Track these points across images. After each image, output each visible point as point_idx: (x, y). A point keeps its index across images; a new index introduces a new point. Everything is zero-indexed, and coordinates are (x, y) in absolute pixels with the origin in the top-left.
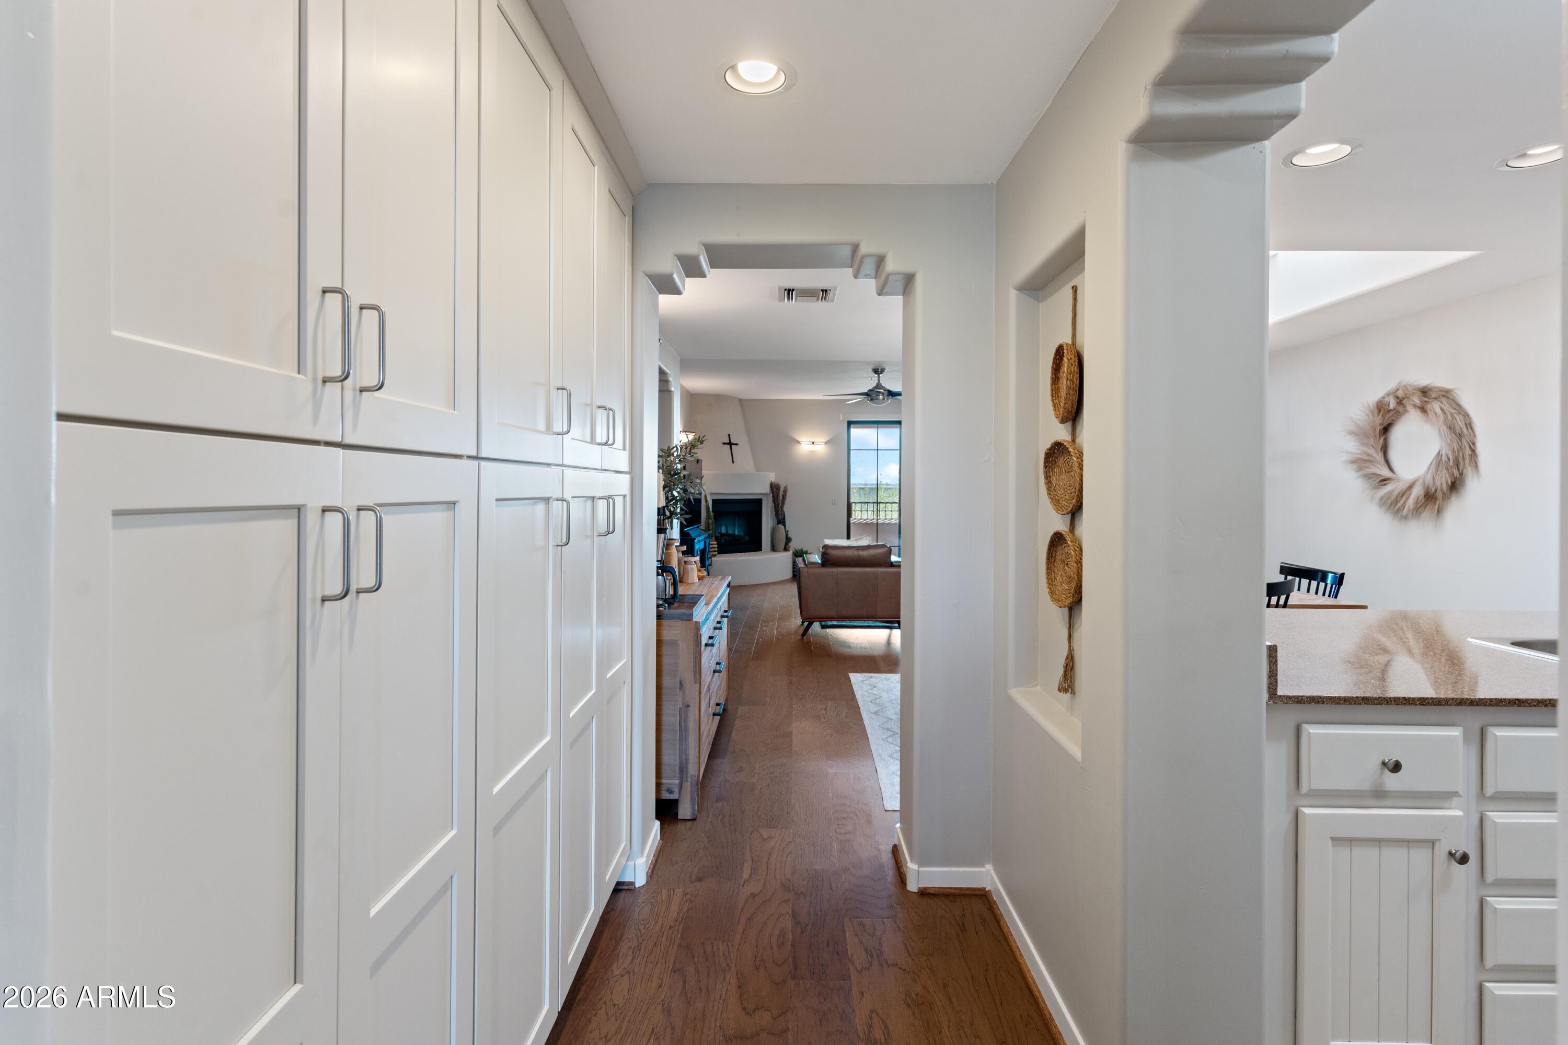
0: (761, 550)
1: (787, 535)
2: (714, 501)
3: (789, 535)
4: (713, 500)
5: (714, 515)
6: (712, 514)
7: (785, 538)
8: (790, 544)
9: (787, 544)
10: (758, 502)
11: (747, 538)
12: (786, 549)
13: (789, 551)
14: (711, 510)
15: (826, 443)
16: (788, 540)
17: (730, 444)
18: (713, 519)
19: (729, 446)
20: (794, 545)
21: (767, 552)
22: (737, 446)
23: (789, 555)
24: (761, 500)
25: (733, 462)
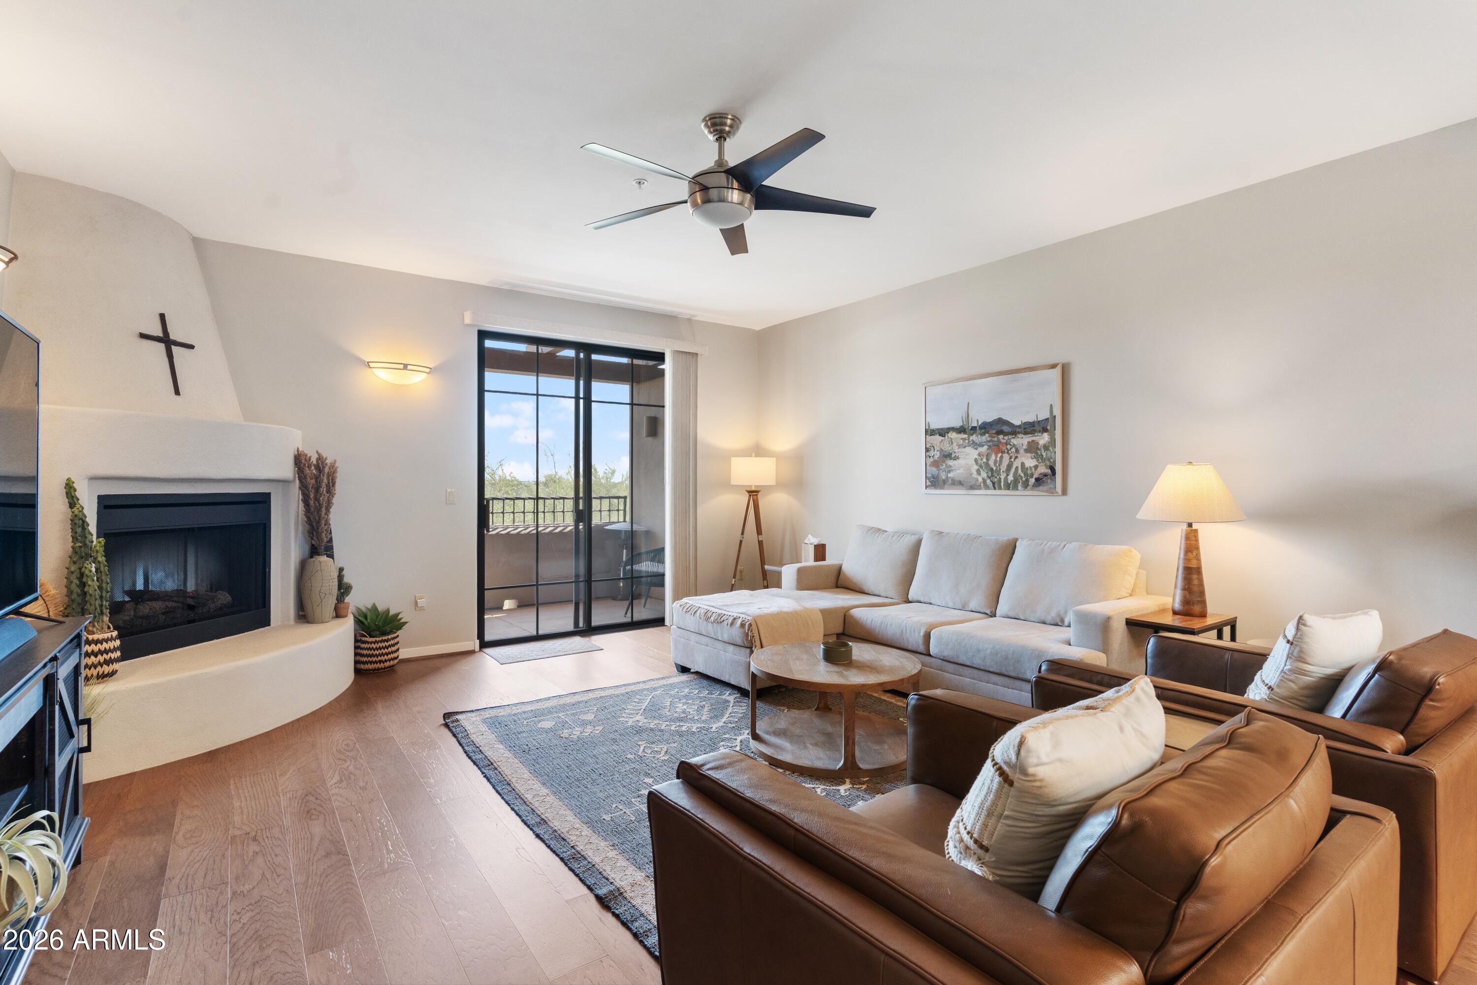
0: (268, 623)
1: (340, 577)
2: (107, 504)
3: (346, 580)
4: (100, 498)
5: (107, 548)
6: (96, 542)
7: (336, 583)
8: (347, 599)
9: (340, 599)
10: (261, 502)
11: (224, 598)
12: (339, 614)
13: (346, 616)
14: (93, 528)
15: (432, 371)
16: (344, 589)
17: (166, 341)
18: (102, 559)
19: (163, 346)
20: (356, 600)
21: (284, 627)
22: (191, 347)
23: (346, 627)
24: (269, 494)
25: (177, 392)
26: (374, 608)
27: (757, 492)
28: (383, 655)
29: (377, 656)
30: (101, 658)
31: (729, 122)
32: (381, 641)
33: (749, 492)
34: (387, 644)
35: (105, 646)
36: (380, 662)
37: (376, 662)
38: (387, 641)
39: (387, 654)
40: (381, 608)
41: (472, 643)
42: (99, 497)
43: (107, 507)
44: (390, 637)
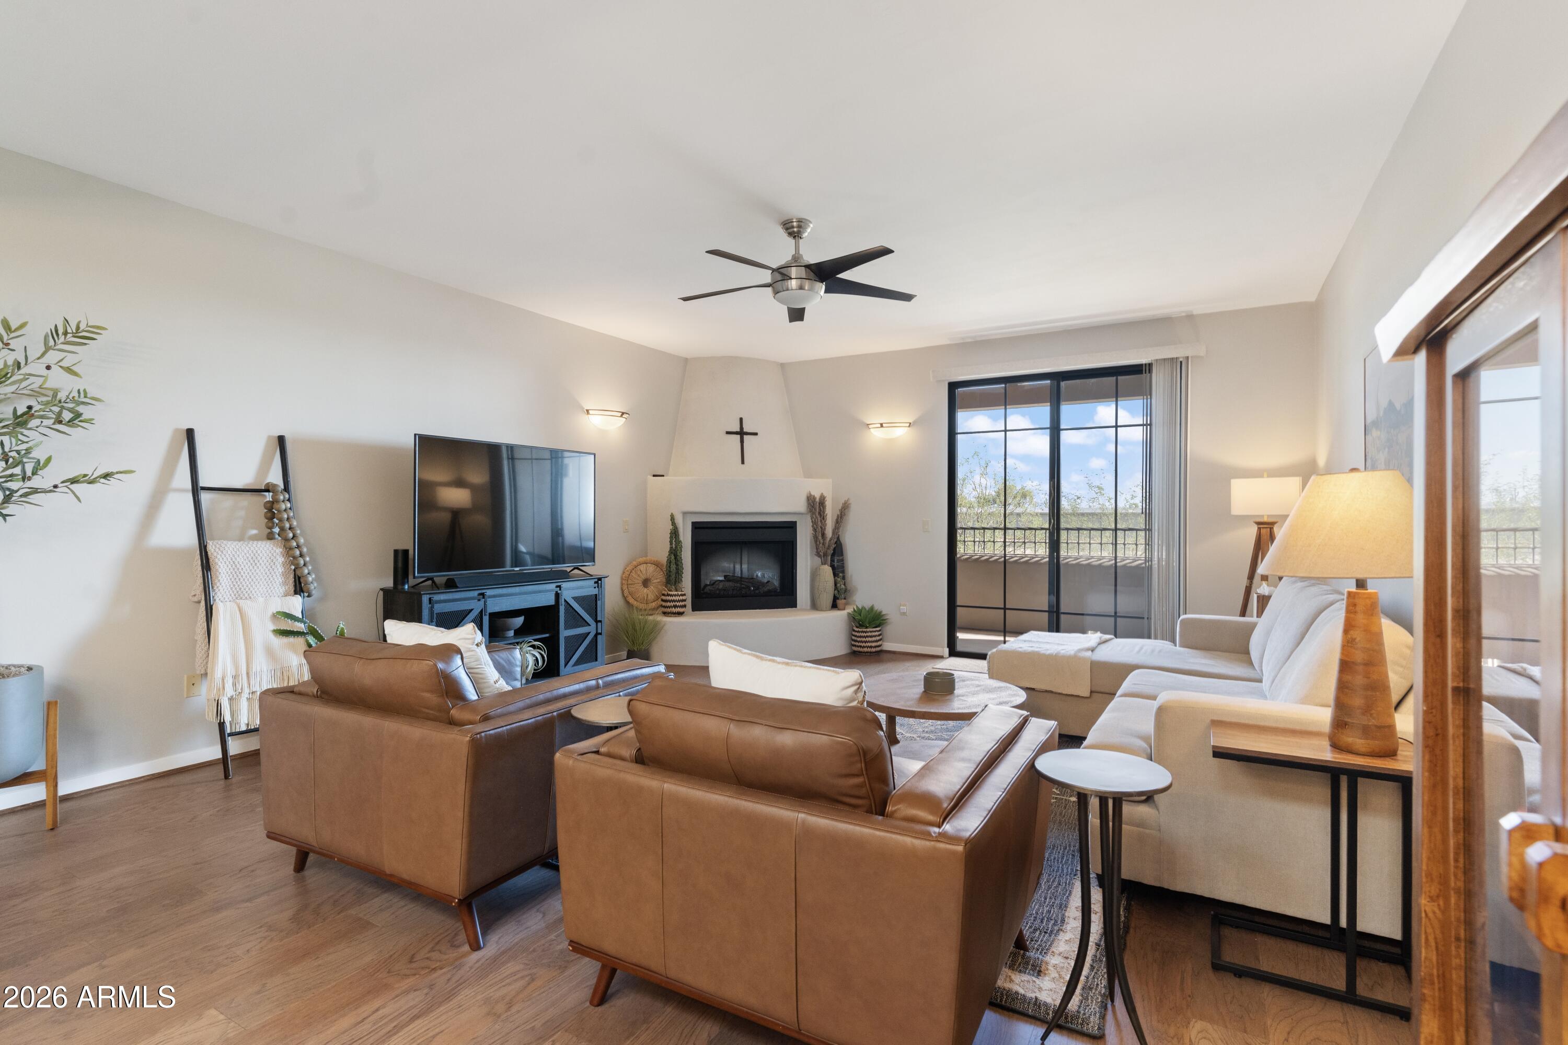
0: (794, 607)
7: (831, 584)
9: (841, 596)
10: (791, 527)
12: (836, 607)
13: (845, 610)
15: (911, 424)
16: (841, 591)
17: (742, 433)
19: (738, 437)
20: (859, 600)
21: (802, 610)
22: (756, 434)
23: (839, 618)
24: (796, 522)
25: (743, 462)
26: (872, 608)
27: (1273, 523)
28: (862, 642)
29: (859, 642)
30: (672, 604)
31: (795, 224)
32: (862, 632)
33: (1258, 523)
34: (865, 635)
35: (674, 598)
36: (861, 646)
37: (858, 646)
38: (866, 632)
39: (866, 642)
40: (876, 608)
41: (940, 649)
42: (692, 523)
43: (696, 528)
44: (868, 630)
